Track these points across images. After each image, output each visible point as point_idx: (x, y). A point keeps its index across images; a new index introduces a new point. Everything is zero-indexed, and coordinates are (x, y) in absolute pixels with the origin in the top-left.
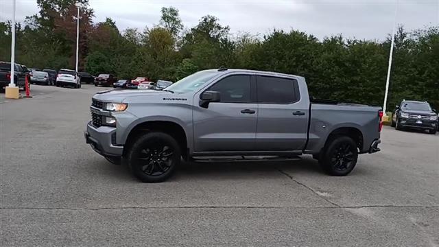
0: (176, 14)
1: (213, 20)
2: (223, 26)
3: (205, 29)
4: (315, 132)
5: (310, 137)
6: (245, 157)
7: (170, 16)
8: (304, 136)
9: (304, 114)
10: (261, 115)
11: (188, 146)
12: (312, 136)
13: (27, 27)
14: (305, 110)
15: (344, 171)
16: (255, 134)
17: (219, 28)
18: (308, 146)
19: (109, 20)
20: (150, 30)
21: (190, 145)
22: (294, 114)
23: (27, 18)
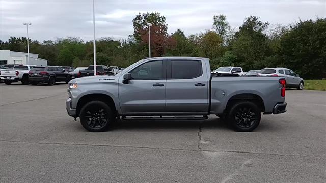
0: (224, 19)
1: (255, 19)
2: (264, 22)
3: (248, 27)
4: (216, 98)
5: (212, 102)
6: (163, 117)
7: (220, 21)
8: (206, 101)
9: (204, 85)
10: (168, 87)
11: (117, 109)
12: (213, 101)
13: (131, 42)
14: (206, 82)
15: (248, 127)
16: (165, 100)
17: (260, 24)
18: (211, 108)
19: (179, 31)
20: (203, 33)
21: (117, 108)
22: (196, 85)
23: (130, 36)
